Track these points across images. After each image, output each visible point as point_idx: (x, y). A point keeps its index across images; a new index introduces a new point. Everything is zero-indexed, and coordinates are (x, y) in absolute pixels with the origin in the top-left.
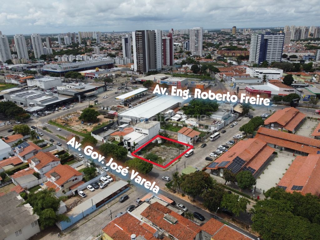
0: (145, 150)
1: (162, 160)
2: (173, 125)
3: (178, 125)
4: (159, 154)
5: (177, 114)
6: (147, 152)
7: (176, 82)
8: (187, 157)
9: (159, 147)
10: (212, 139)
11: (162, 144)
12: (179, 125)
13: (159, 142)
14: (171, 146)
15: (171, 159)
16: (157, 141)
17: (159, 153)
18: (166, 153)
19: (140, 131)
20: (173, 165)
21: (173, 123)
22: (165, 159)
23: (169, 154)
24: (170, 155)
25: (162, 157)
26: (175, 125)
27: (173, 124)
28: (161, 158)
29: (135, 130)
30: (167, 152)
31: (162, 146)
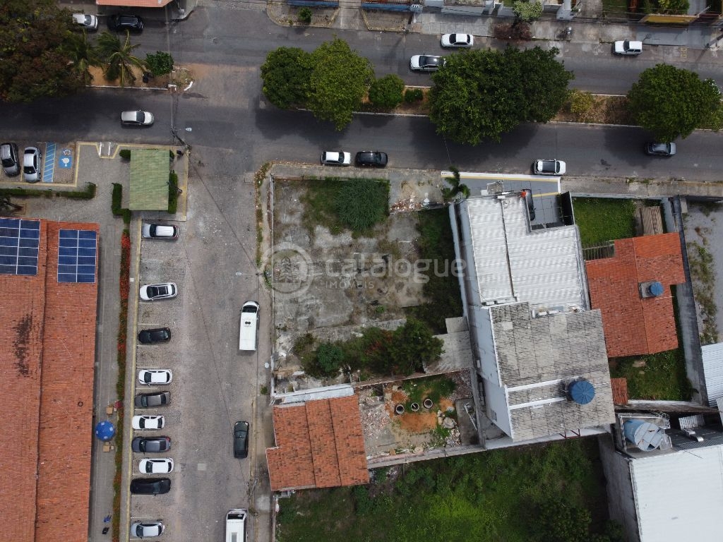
1: (319, 220)
22: (312, 234)
25: (337, 241)
28: (335, 233)
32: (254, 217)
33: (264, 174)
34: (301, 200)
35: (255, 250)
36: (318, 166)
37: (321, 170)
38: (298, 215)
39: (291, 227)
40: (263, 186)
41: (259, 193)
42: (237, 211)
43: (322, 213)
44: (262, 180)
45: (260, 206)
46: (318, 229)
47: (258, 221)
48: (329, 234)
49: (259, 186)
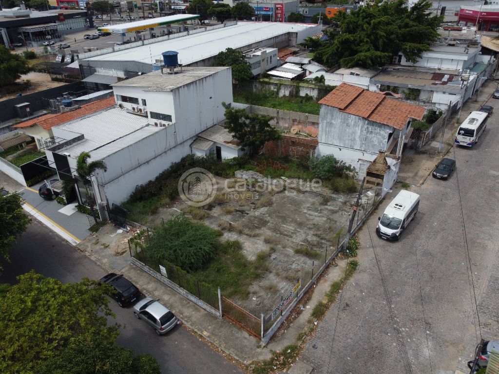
0: (152, 195)
1: (244, 264)
2: (278, 93)
3: (298, 92)
4: (227, 219)
5: (286, 63)
6: (164, 206)
7: (273, 6)
8: (393, 239)
9: (226, 176)
10: (466, 140)
11: (240, 164)
12: (302, 93)
13: (229, 154)
14: (288, 173)
15: (298, 252)
16: (219, 150)
17: (229, 212)
18: (264, 210)
19: (141, 106)
20: (319, 312)
21: (279, 86)
22: (263, 258)
23: (284, 219)
24: (290, 227)
25: (242, 239)
26: (287, 93)
27: (279, 89)
28: (237, 246)
29: (120, 102)
30: (269, 204)
31: (244, 176)
32: (328, 314)
33: (273, 359)
34: (246, 295)
35: (352, 281)
36: (188, 325)
37: (189, 318)
38: (265, 283)
39: (284, 275)
40: (286, 343)
41: (300, 338)
42: (351, 335)
43: (233, 270)
44: (284, 353)
45: (310, 322)
46: (252, 258)
47: (326, 307)
48: (245, 248)
49: (294, 348)
